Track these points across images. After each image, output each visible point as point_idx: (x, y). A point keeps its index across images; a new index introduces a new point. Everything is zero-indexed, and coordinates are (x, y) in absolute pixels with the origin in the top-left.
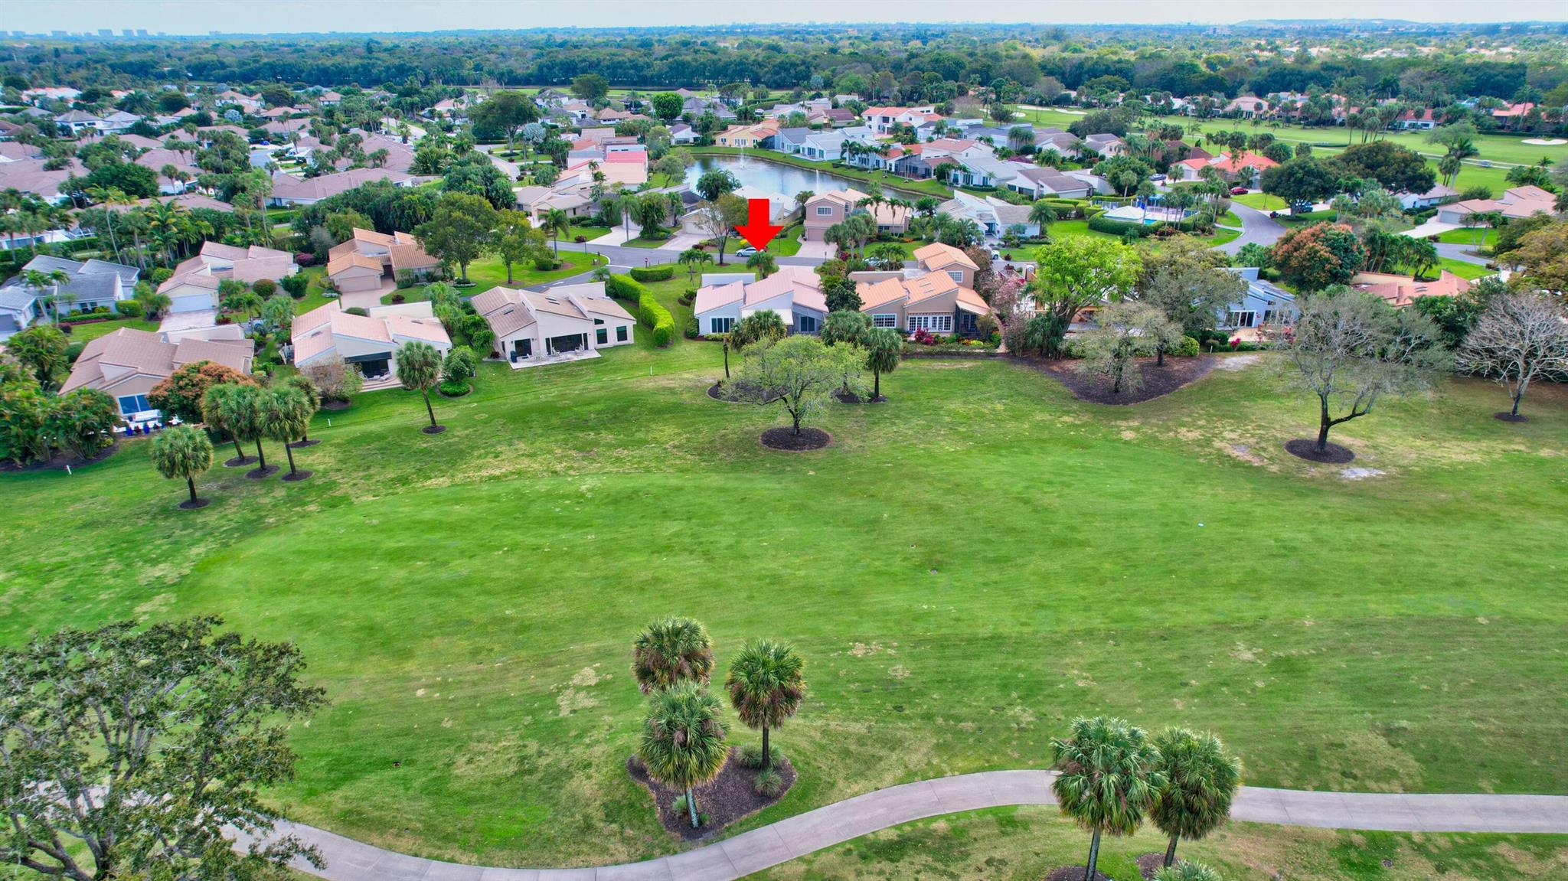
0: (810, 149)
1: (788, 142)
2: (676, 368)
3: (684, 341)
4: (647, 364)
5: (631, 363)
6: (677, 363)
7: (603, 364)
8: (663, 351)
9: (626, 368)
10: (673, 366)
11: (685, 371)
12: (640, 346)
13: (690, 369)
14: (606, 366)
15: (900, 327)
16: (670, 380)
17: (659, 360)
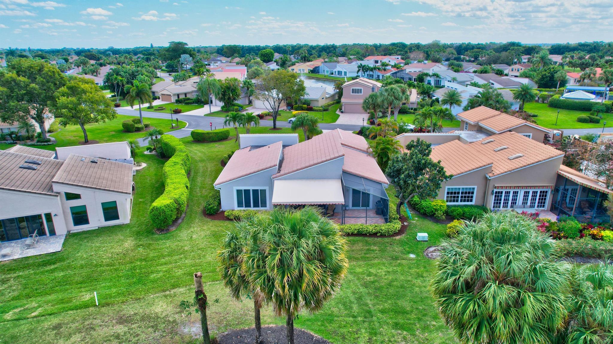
0: (339, 72)
2: (154, 281)
3: (197, 220)
4: (116, 270)
5: (96, 266)
6: (164, 268)
7: (53, 267)
8: (157, 240)
9: (78, 278)
10: (152, 276)
11: (164, 291)
12: (134, 229)
13: (174, 287)
14: (53, 271)
15: (480, 203)
16: (122, 320)
17: (141, 260)
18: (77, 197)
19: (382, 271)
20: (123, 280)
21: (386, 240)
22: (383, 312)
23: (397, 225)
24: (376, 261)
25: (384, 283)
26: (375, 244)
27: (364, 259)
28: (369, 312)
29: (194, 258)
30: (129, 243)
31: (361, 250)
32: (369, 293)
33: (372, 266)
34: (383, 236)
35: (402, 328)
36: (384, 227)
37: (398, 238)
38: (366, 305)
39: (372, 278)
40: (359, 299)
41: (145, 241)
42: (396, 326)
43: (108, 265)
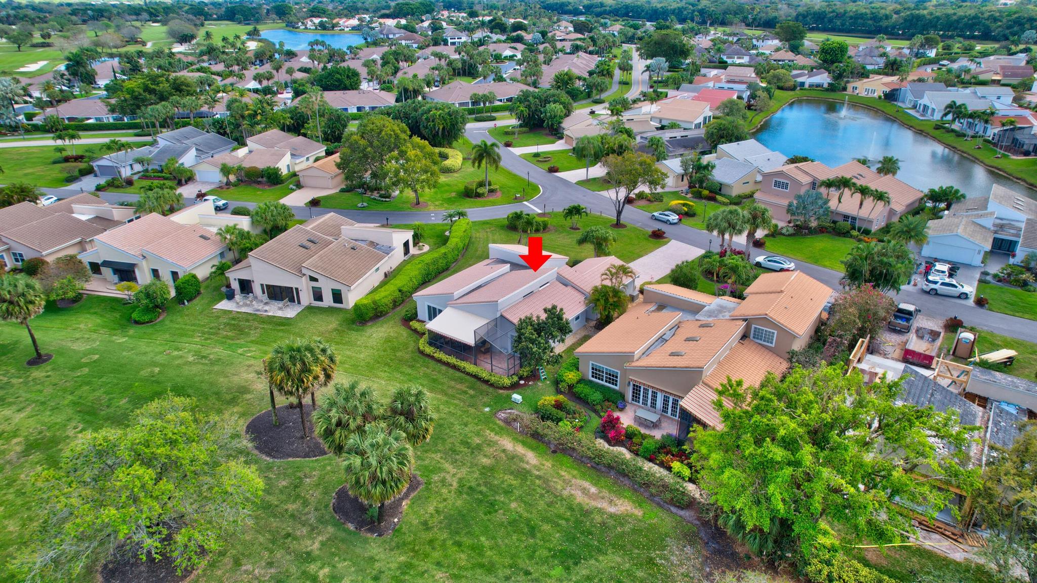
0: (925, 106)
1: (911, 97)
7: (281, 328)
8: (351, 330)
12: (347, 315)
14: (279, 331)
15: (622, 391)
18: (316, 280)
21: (489, 389)
24: (456, 402)
26: (475, 390)
30: (332, 326)
31: (460, 390)
34: (492, 385)
36: (500, 379)
37: (500, 392)
41: (343, 328)
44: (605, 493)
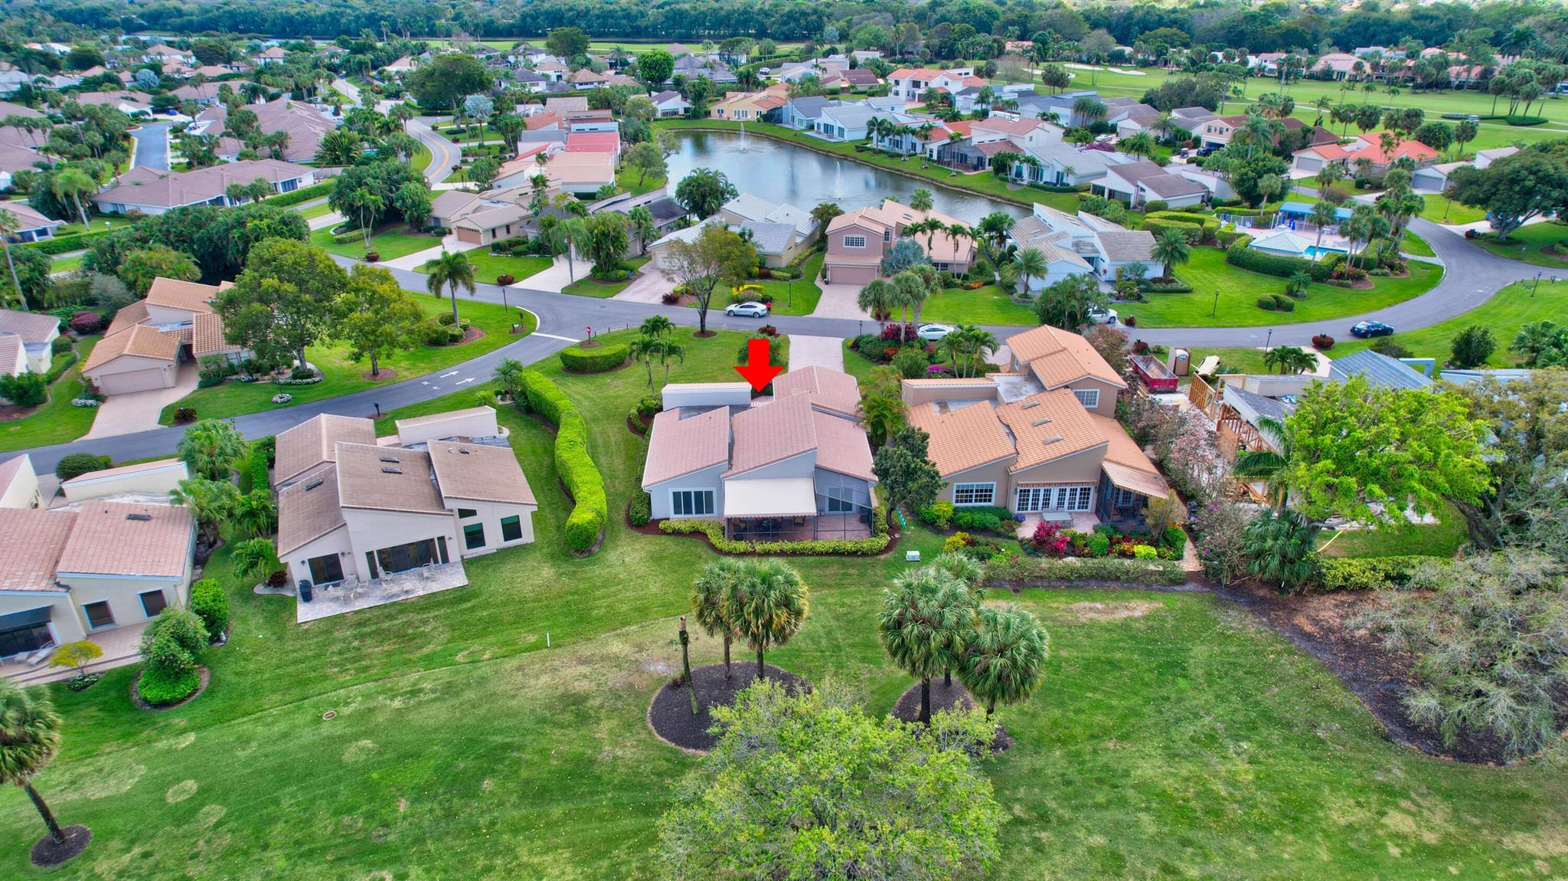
0: (826, 126)
1: (799, 115)
2: (599, 619)
3: (623, 536)
4: (547, 606)
5: (520, 602)
6: (604, 603)
7: (469, 605)
8: (582, 565)
9: (507, 619)
10: (595, 613)
11: (614, 629)
12: (545, 550)
13: (624, 624)
14: (473, 609)
15: (1001, 504)
16: (583, 661)
17: (572, 594)
18: (473, 513)
19: (857, 602)
20: (561, 619)
21: (868, 560)
22: (852, 646)
23: (884, 540)
24: (852, 589)
25: (858, 614)
26: (853, 567)
27: (839, 586)
28: (838, 646)
29: (635, 589)
30: (547, 572)
31: (836, 575)
32: (840, 627)
33: (847, 595)
34: (864, 554)
35: (870, 662)
36: (867, 543)
37: (883, 557)
38: (836, 639)
39: (845, 610)
40: (829, 633)
41: (566, 568)
42: (864, 660)
43: (534, 601)
44: (1112, 604)
